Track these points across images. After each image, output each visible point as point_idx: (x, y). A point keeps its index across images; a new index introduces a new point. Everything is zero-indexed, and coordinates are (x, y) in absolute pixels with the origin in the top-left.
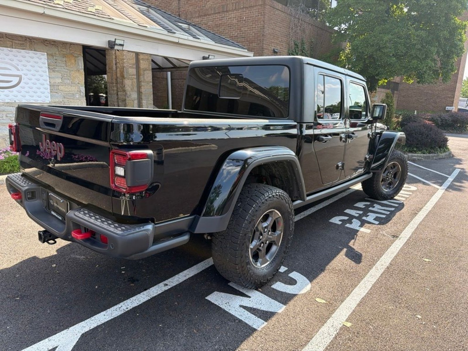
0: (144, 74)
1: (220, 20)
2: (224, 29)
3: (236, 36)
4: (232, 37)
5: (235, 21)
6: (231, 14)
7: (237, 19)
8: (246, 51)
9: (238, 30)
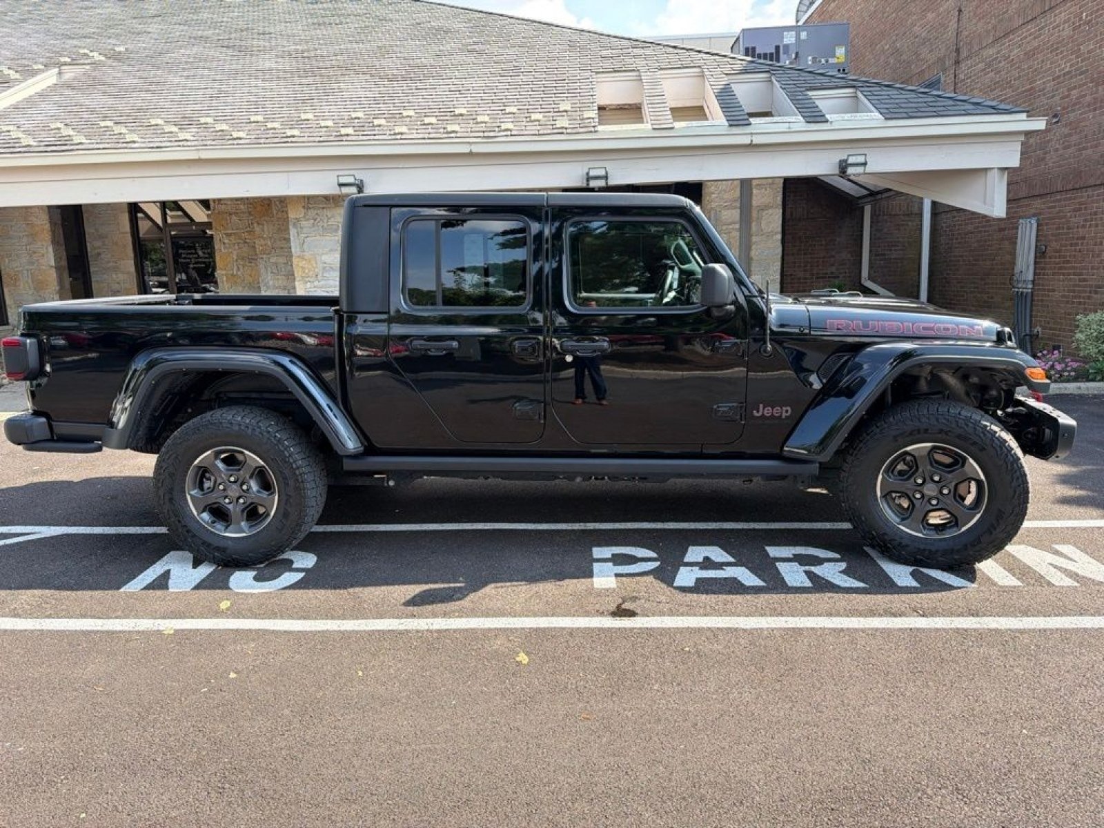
0: (759, 219)
1: (1035, 38)
2: (1043, 61)
3: (1069, 73)
4: (1059, 77)
5: (1067, 32)
6: (1060, 13)
7: (1073, 23)
8: (1024, 116)
9: (1072, 54)
